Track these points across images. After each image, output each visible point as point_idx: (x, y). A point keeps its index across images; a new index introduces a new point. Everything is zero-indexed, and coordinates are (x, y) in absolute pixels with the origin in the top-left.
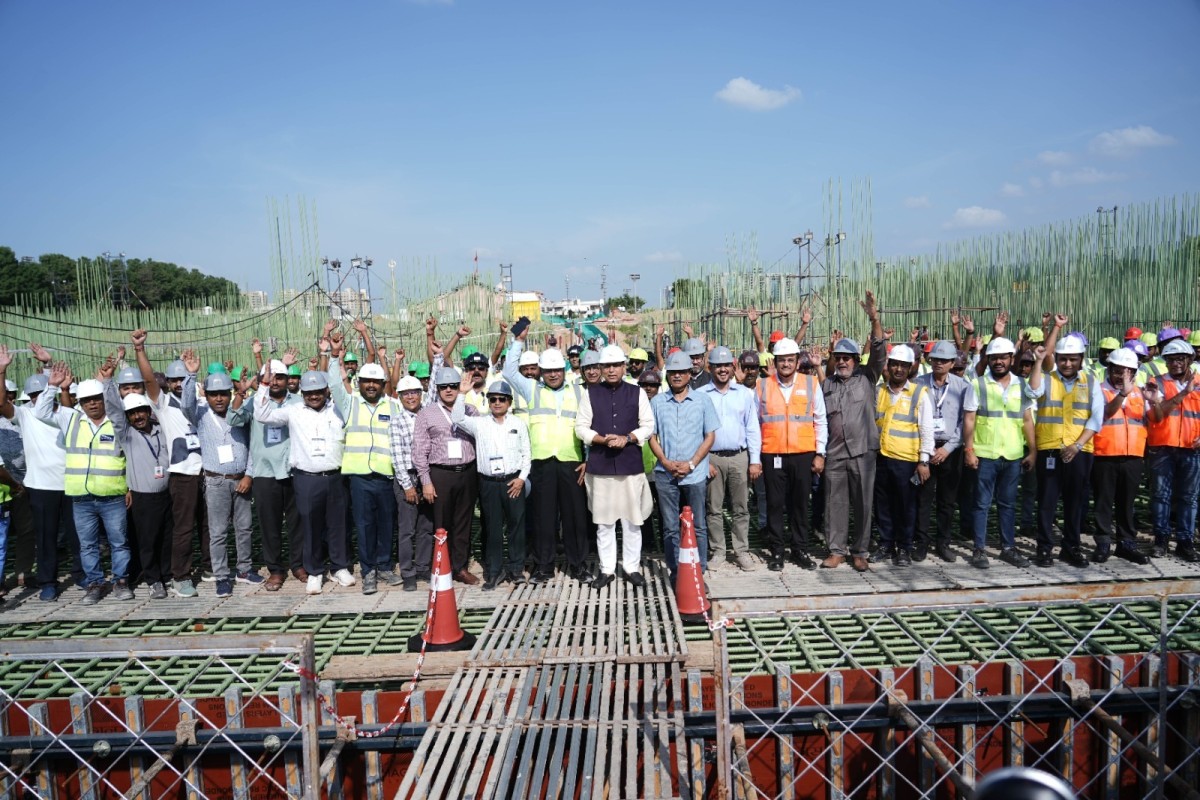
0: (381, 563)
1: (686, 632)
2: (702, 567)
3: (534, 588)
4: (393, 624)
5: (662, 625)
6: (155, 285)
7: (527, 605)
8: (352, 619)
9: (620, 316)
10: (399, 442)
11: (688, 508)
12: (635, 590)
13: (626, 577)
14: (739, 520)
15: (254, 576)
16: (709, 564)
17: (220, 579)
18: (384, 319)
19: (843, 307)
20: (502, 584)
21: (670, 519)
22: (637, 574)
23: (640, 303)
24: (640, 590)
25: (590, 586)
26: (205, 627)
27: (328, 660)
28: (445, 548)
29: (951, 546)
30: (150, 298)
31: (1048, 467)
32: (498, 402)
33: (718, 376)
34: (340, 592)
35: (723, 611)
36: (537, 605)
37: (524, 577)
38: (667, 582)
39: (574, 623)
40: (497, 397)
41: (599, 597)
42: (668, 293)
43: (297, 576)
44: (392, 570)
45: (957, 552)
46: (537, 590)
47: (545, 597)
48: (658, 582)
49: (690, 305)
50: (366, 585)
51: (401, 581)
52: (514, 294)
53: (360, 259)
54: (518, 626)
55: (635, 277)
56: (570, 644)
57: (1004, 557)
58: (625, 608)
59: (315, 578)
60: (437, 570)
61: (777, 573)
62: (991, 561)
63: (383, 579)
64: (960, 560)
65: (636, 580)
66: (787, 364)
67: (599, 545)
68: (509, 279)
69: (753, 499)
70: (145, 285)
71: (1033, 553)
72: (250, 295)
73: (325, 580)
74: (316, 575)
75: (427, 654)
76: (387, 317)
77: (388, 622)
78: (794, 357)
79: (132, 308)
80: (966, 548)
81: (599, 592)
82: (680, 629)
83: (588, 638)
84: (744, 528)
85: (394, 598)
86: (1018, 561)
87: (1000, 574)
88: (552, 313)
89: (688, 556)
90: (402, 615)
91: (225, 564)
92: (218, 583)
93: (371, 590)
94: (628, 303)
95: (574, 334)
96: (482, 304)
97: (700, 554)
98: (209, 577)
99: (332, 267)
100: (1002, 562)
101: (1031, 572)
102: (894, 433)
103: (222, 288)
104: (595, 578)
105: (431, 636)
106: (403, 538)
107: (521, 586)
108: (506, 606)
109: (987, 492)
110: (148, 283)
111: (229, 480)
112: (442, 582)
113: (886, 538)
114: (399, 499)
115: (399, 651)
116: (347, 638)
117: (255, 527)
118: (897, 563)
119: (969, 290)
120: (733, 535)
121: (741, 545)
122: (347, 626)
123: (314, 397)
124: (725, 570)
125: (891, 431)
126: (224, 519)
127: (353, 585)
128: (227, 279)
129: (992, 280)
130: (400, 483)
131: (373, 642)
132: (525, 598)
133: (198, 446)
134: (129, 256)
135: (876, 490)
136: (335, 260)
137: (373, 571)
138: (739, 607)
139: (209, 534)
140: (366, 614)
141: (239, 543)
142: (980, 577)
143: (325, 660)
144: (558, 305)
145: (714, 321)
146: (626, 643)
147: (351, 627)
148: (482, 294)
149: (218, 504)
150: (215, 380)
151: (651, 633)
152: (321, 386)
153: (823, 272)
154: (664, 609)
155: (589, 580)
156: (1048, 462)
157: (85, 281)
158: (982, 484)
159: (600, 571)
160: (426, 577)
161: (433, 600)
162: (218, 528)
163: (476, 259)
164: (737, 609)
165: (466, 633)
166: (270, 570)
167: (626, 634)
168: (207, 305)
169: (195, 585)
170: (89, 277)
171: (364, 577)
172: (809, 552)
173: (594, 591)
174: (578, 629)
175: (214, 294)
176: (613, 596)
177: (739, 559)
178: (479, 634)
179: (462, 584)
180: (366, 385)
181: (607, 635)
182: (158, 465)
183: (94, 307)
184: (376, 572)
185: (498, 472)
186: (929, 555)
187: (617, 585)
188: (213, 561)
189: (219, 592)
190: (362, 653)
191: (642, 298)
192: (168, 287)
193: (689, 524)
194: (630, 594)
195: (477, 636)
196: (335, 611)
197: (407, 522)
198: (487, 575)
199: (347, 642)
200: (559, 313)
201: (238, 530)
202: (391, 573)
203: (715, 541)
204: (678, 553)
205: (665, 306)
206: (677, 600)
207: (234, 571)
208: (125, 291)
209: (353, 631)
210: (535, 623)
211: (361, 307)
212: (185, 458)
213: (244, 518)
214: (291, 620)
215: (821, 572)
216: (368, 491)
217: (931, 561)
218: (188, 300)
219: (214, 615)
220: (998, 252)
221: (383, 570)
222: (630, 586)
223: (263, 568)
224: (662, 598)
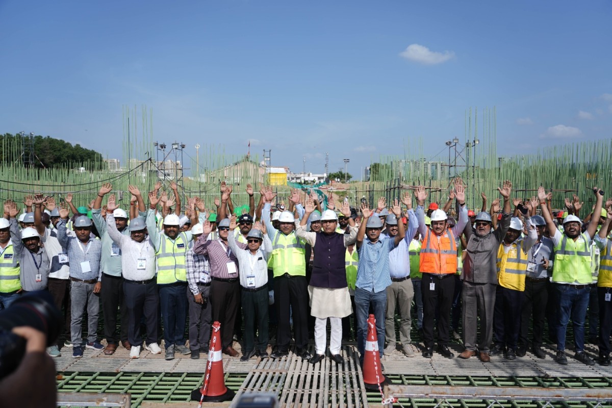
0: (178, 340)
1: (368, 396)
2: (380, 353)
3: (274, 361)
4: (183, 381)
5: (353, 391)
6: (50, 153)
7: (268, 373)
8: (157, 376)
9: (336, 185)
10: (192, 265)
11: (372, 315)
12: (337, 366)
13: (332, 357)
14: (405, 323)
15: (98, 345)
16: (385, 351)
17: (76, 346)
18: (191, 180)
19: (476, 186)
20: (253, 357)
21: (363, 322)
22: (339, 355)
23: (349, 177)
24: (340, 366)
25: (308, 361)
26: (64, 377)
27: (140, 404)
28: (219, 334)
29: (542, 348)
30: (47, 161)
31: (606, 300)
32: (253, 242)
33: (392, 232)
34: (151, 357)
35: (391, 392)
36: (274, 373)
37: (267, 354)
38: (358, 362)
39: (297, 386)
40: (253, 239)
41: (314, 370)
42: (366, 170)
43: (124, 346)
44: (184, 344)
45: (546, 351)
46: (275, 363)
47: (279, 368)
48: (352, 361)
49: (380, 179)
50: (168, 354)
51: (190, 352)
52: (272, 169)
53: (178, 144)
54: (262, 386)
55: (347, 161)
56: (294, 400)
57: (577, 357)
58: (330, 377)
59: (136, 348)
60: (213, 348)
61: (428, 359)
62: (569, 359)
63: (179, 350)
64: (548, 357)
65: (338, 359)
66: (439, 226)
67: (315, 335)
68: (269, 159)
69: (415, 310)
70: (45, 153)
71: (597, 355)
72: (109, 161)
73: (142, 349)
74: (136, 346)
75: (203, 403)
76: (193, 179)
77: (180, 379)
78: (444, 222)
79: (36, 166)
80: (551, 349)
81: (314, 366)
82: (364, 394)
83: (306, 398)
84: (408, 328)
85: (185, 363)
86: (586, 361)
87: (575, 368)
88: (294, 181)
89: (372, 346)
90: (189, 375)
91: (80, 336)
92: (74, 348)
93: (170, 357)
94: (341, 176)
95: (307, 194)
96: (251, 173)
97: (379, 345)
98: (69, 344)
99: (160, 148)
100: (576, 360)
101: (595, 368)
102: (507, 271)
103: (92, 156)
104: (312, 356)
105: (207, 390)
106: (191, 325)
107: (265, 360)
108: (254, 373)
109: (566, 314)
110: (46, 151)
111: (86, 284)
112: (216, 356)
113: (499, 340)
114: (191, 300)
115: (185, 399)
116: (153, 389)
117: (100, 313)
118: (506, 357)
119: (557, 178)
120: (401, 333)
121: (405, 340)
122: (154, 381)
123: (137, 234)
124: (395, 355)
125: (506, 269)
126: (81, 308)
127: (160, 353)
128: (95, 151)
129: (573, 171)
130: (192, 291)
131: (170, 392)
132: (267, 368)
133: (66, 261)
134: (35, 134)
135: (495, 309)
136: (162, 144)
137: (173, 345)
138: (401, 390)
139: (71, 317)
140: (166, 373)
141: (90, 323)
142: (560, 369)
143: (138, 403)
144: (298, 176)
145: (394, 192)
146: (330, 402)
147: (156, 382)
148: (251, 167)
149: (78, 299)
150: (81, 221)
151: (345, 396)
152: (142, 228)
153: (465, 164)
154: (355, 380)
155: (308, 357)
156: (606, 297)
157: (7, 148)
158: (562, 309)
159: (315, 352)
160: (206, 351)
161: (209, 368)
162: (77, 313)
163: (249, 145)
164: (400, 392)
165: (228, 389)
166: (108, 341)
167: (330, 396)
168: (82, 166)
169: (59, 349)
170: (10, 146)
171: (166, 349)
172: (450, 346)
173: (311, 365)
174: (300, 391)
175: (86, 160)
176: (323, 369)
177: (404, 349)
178: (237, 390)
179: (228, 356)
180: (169, 229)
181: (317, 395)
182: (39, 274)
183: (11, 165)
184: (175, 346)
185: (251, 285)
186: (528, 353)
187: (326, 362)
188: (72, 334)
189: (75, 354)
190: (162, 399)
191: (350, 174)
192: (58, 154)
193: (372, 326)
194: (334, 369)
195: (235, 392)
196: (147, 370)
197: (194, 316)
198: (244, 350)
199: (153, 391)
200: (299, 181)
201: (90, 315)
202: (184, 347)
203: (389, 336)
204: (366, 344)
205: (364, 179)
206: (363, 374)
207: (85, 341)
208: (32, 155)
209: (157, 385)
210: (273, 385)
211: (177, 173)
212: (59, 269)
213: (94, 308)
214: (119, 375)
215: (456, 360)
216: (171, 295)
217: (528, 357)
218: (70, 163)
219: (69, 370)
220: (577, 155)
221: (179, 345)
222: (334, 363)
223: (104, 339)
224: (354, 373)
